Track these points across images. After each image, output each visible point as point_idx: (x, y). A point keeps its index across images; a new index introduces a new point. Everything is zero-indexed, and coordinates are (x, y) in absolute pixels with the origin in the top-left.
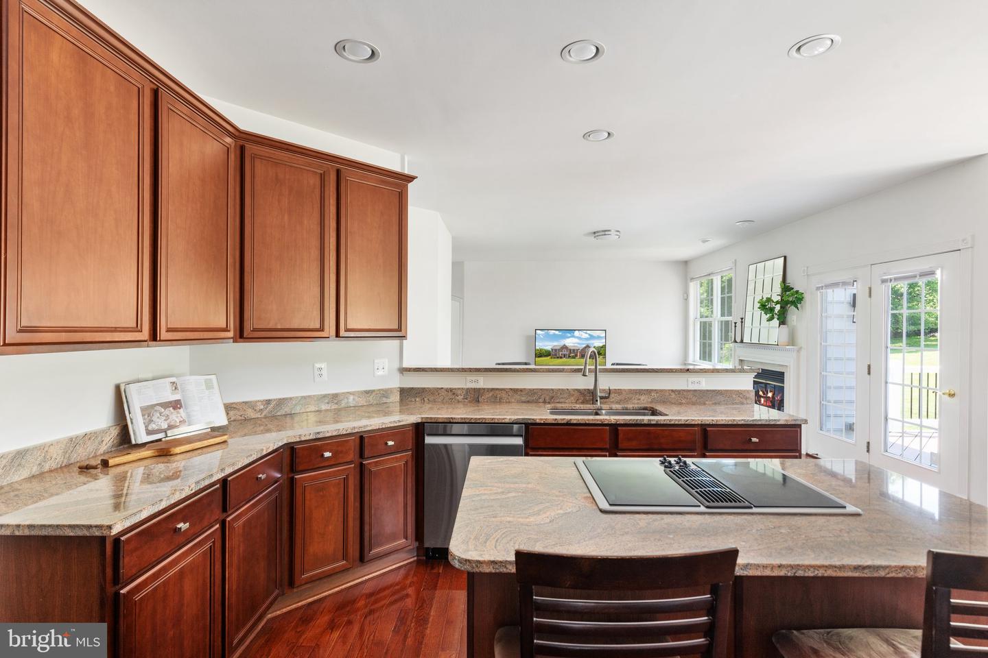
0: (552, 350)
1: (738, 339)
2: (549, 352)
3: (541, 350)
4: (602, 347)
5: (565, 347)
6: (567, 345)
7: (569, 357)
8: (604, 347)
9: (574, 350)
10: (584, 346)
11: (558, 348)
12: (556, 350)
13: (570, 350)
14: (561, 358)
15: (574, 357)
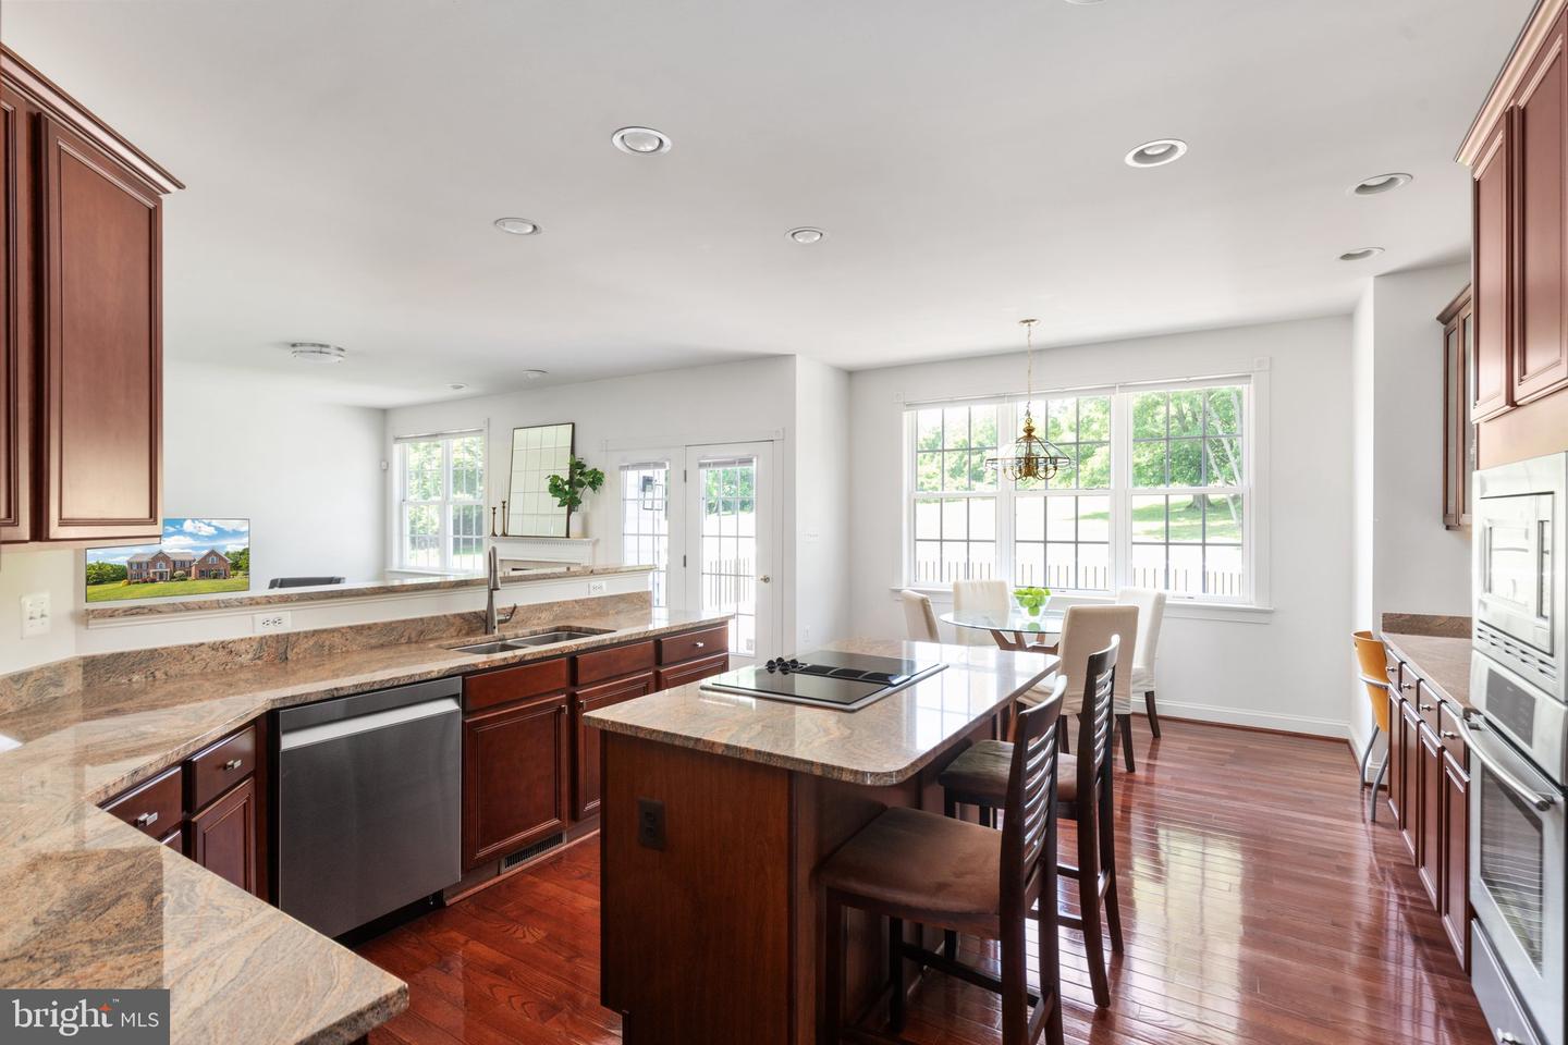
0: (131, 564)
1: (499, 532)
2: (124, 569)
3: (101, 566)
4: (241, 554)
5: (160, 557)
6: (166, 551)
7: (173, 577)
8: (245, 552)
9: (183, 563)
10: (205, 552)
11: (145, 559)
12: (139, 565)
13: (174, 562)
14: (153, 581)
15: (183, 579)
